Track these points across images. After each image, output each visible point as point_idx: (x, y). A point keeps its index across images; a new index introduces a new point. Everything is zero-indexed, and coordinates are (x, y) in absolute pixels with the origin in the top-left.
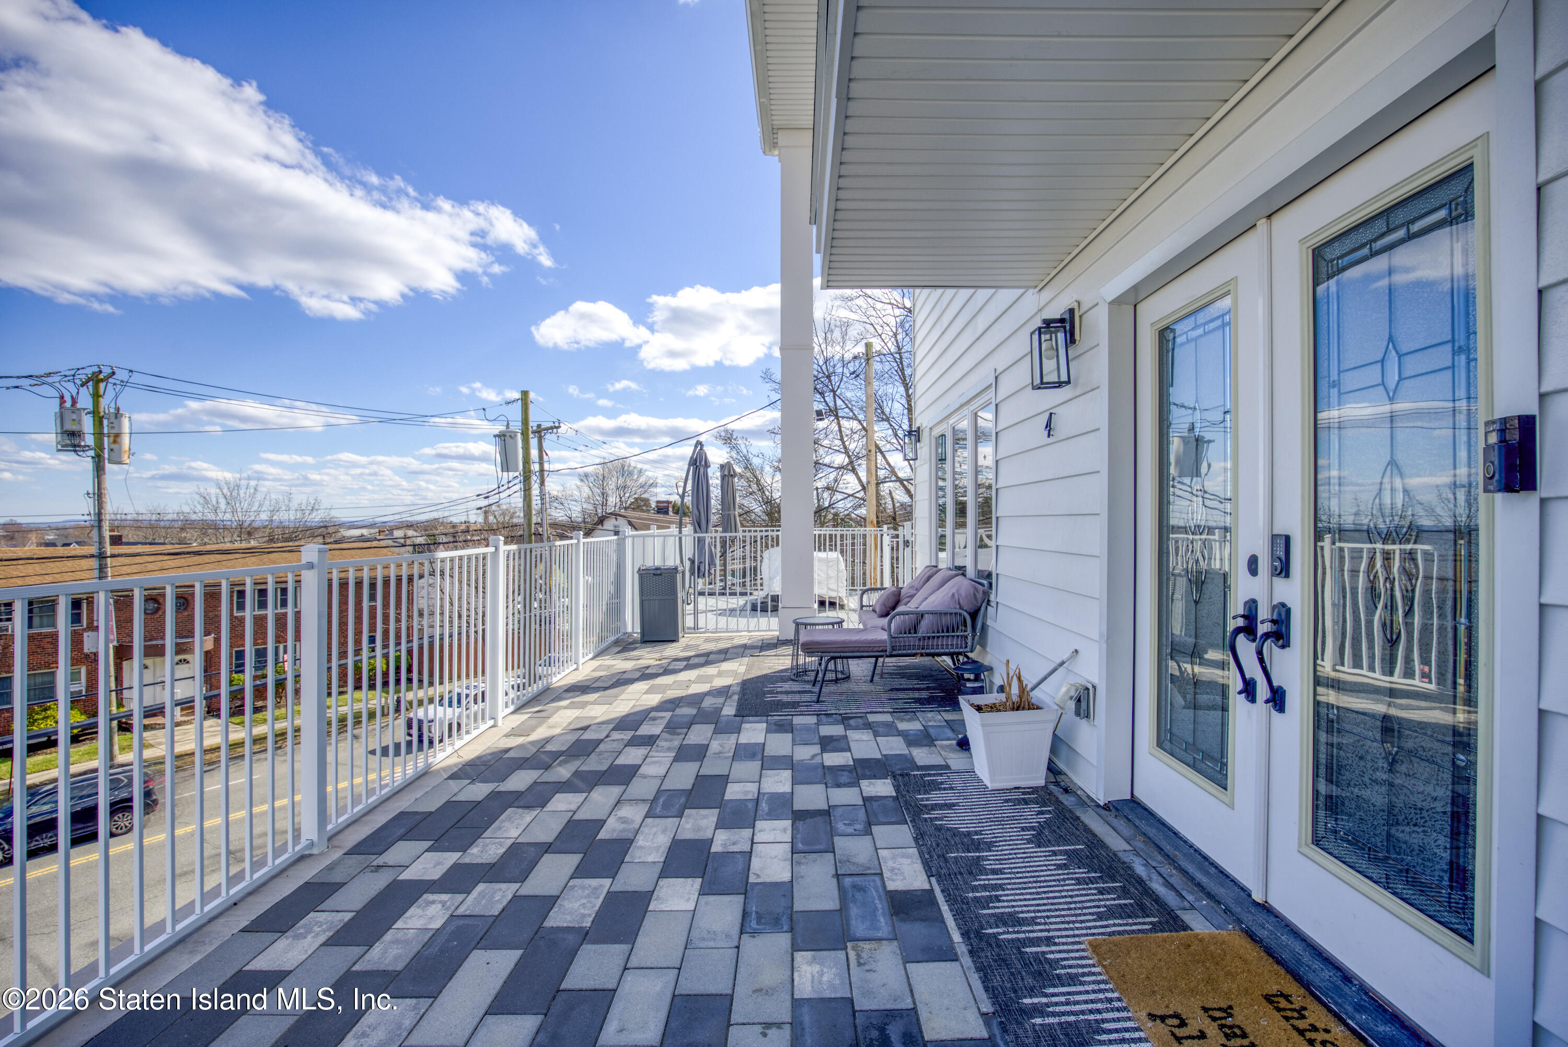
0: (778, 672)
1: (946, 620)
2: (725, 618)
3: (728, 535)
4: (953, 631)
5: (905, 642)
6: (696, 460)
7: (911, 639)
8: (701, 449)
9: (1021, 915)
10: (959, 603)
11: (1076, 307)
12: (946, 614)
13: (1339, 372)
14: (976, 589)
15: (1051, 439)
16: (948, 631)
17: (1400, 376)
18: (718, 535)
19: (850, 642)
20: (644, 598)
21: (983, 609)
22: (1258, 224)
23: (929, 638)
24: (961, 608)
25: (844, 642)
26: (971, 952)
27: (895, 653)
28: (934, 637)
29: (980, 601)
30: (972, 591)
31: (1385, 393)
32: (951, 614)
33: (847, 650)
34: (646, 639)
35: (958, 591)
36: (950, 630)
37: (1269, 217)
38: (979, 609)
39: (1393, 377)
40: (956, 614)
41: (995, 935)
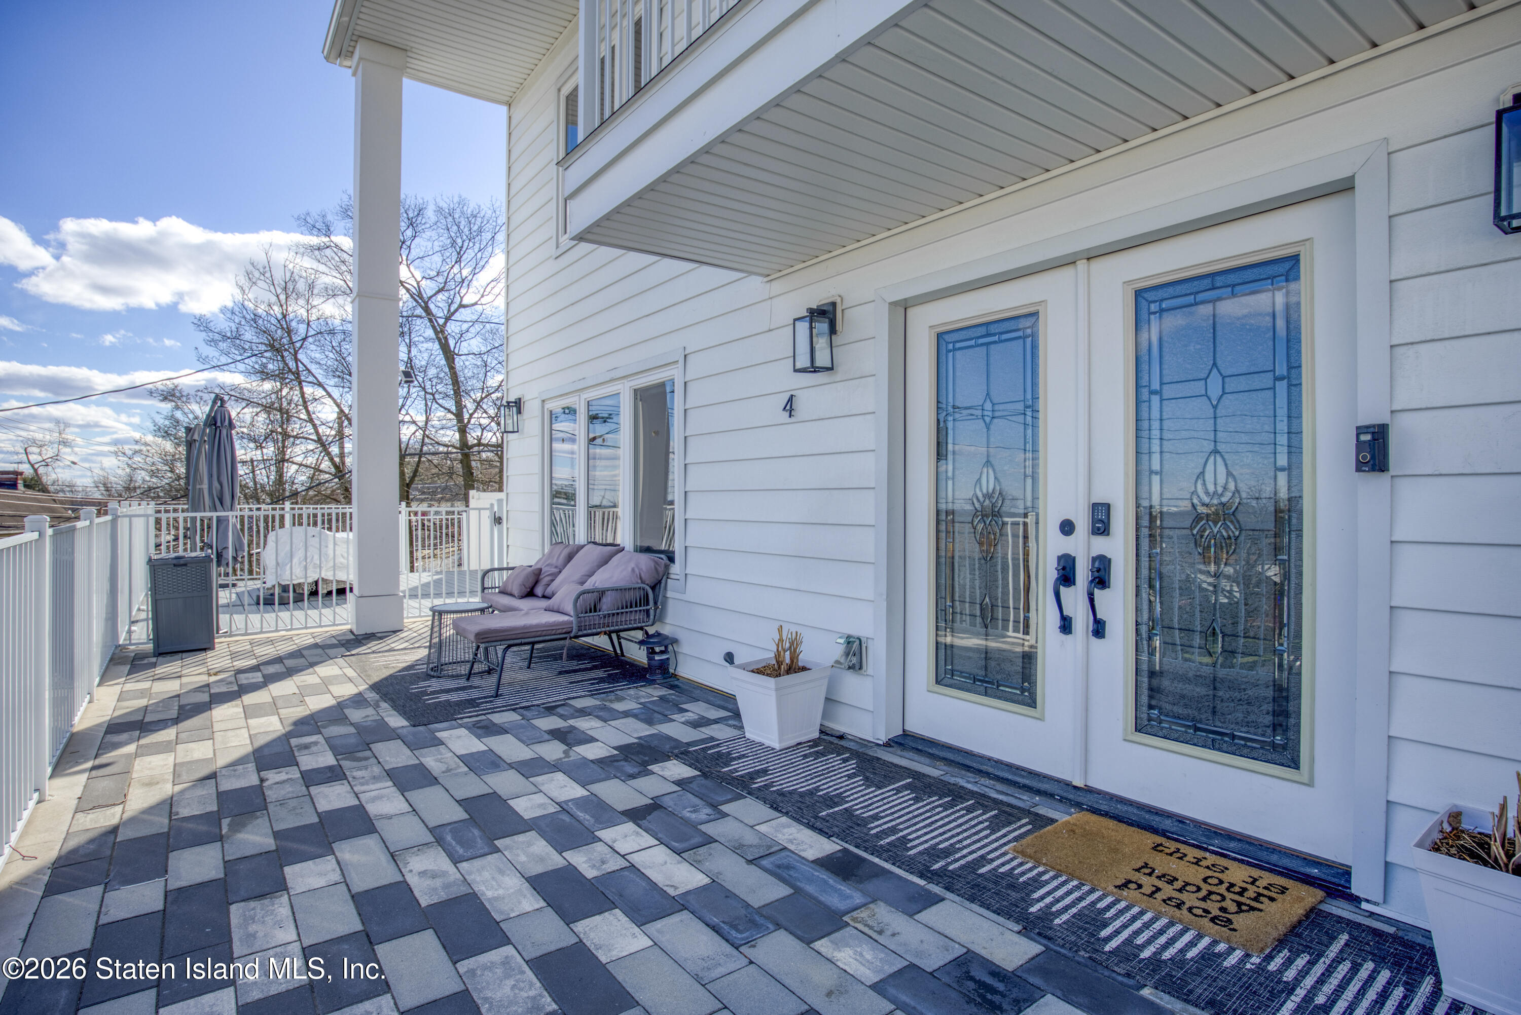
0: (400, 671)
1: (630, 596)
2: (259, 616)
3: (199, 515)
4: (636, 606)
5: (590, 621)
6: (215, 418)
7: (593, 617)
8: (222, 406)
9: (941, 846)
10: (641, 578)
11: (838, 301)
12: (630, 589)
13: (1162, 384)
14: (656, 563)
15: (793, 419)
16: (631, 607)
17: (1223, 390)
18: (181, 516)
19: (531, 626)
20: (158, 597)
21: (663, 582)
22: (1078, 262)
23: (613, 614)
24: (643, 582)
25: (524, 627)
26: (947, 889)
27: (580, 633)
28: (618, 614)
29: (661, 574)
30: (652, 564)
31: (1208, 402)
32: (635, 589)
33: (528, 635)
34: (162, 650)
35: (637, 566)
36: (634, 605)
37: (1088, 259)
38: (660, 582)
39: (1215, 390)
40: (640, 588)
41: (944, 869)
